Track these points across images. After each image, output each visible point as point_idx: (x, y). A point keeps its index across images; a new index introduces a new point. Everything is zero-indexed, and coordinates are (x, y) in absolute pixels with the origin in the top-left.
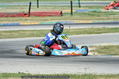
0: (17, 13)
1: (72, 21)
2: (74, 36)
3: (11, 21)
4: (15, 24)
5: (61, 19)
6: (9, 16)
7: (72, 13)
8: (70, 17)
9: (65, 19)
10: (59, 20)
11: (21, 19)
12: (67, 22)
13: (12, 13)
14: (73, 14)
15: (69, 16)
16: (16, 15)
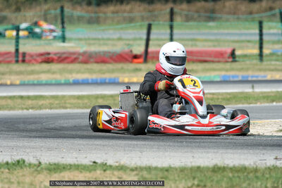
0: (114, 53)
1: (262, 74)
2: (263, 105)
3: (95, 72)
4: (105, 79)
5: (232, 69)
6: (92, 60)
7: (261, 55)
8: (257, 65)
9: (241, 69)
10: (227, 70)
11: (122, 68)
12: (248, 77)
13: (100, 52)
14: (264, 58)
15: (255, 62)
16: (111, 58)
